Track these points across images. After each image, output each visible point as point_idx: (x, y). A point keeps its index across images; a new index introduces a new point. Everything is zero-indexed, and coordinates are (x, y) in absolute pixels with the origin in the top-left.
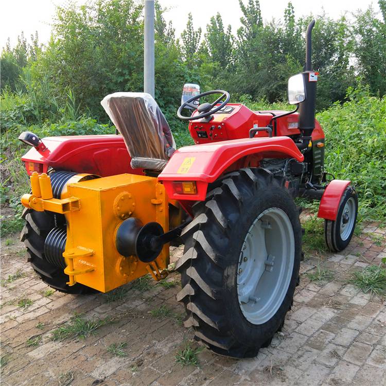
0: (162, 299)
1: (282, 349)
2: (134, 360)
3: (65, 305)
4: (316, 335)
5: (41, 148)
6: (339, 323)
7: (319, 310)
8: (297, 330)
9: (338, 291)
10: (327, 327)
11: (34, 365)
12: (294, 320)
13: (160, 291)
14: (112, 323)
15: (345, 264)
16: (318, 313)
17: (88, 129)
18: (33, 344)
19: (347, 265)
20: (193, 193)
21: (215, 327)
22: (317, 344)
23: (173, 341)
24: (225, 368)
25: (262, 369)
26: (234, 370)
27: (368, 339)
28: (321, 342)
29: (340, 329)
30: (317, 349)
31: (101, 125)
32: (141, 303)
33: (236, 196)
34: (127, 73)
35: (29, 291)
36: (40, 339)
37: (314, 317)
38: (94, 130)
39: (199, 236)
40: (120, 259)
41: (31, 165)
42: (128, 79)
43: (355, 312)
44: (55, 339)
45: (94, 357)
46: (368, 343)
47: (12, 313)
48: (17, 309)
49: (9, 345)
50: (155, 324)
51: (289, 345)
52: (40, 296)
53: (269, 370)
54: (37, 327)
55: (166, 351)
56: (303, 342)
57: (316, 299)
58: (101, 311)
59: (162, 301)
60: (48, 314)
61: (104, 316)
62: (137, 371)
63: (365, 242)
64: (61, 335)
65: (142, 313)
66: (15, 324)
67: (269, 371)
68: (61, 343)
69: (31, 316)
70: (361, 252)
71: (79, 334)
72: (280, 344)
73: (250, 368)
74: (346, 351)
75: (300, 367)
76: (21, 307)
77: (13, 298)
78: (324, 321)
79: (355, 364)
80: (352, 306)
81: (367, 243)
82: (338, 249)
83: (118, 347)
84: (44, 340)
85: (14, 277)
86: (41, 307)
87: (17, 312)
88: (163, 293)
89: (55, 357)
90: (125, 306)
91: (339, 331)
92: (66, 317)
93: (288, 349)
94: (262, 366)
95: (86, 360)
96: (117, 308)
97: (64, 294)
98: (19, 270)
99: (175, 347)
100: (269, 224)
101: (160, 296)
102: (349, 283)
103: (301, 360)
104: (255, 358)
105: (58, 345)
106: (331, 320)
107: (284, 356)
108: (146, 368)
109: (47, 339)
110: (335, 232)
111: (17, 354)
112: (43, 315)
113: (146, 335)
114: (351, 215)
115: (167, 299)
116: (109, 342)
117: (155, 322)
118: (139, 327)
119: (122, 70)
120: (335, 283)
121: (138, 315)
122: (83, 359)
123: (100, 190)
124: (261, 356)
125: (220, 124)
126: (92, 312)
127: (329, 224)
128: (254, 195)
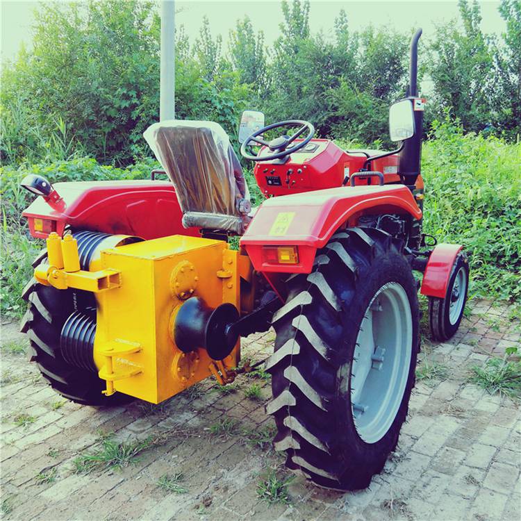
0: (221, 410)
1: (400, 476)
2: (198, 498)
3: (84, 421)
4: (440, 454)
6: (467, 436)
7: (437, 419)
8: (414, 449)
9: (456, 393)
10: (452, 443)
11: (53, 511)
12: (407, 435)
13: (216, 399)
14: (156, 446)
15: (458, 357)
16: (437, 424)
17: (84, 172)
18: (46, 479)
19: (461, 357)
21: (324, 449)
22: (445, 467)
23: (248, 470)
24: (328, 505)
25: (378, 504)
26: (342, 507)
27: (510, 458)
28: (450, 464)
29: (469, 445)
30: (445, 473)
31: (101, 167)
32: (191, 416)
34: (135, 95)
35: (27, 403)
36: (55, 472)
37: (433, 430)
39: (301, 323)
40: (178, 355)
41: (39, 223)
42: (136, 103)
43: (485, 422)
44: (78, 471)
45: (140, 496)
46: (512, 463)
47: (7, 435)
48: (13, 430)
49: (12, 482)
50: (218, 446)
51: (407, 469)
52: (45, 410)
53: (389, 505)
54: (49, 455)
55: (241, 485)
56: (426, 463)
57: (429, 405)
58: (137, 429)
59: (221, 412)
60: (61, 436)
61: (142, 436)
62: (205, 513)
63: (477, 326)
64: (87, 466)
65: (196, 430)
66: (15, 451)
67: (390, 507)
68: (87, 477)
69: (37, 438)
70: (475, 339)
71: (112, 463)
72: (395, 468)
73: (362, 503)
74: (485, 476)
75: (429, 500)
76: (20, 426)
77: (5, 413)
78: (447, 434)
79: (501, 493)
80: (478, 413)
81: (481, 328)
82: (446, 337)
83: (172, 480)
84: (62, 473)
86: (49, 425)
87: (14, 433)
88: (222, 401)
89: (82, 497)
90: (170, 420)
91: (470, 448)
92: (88, 439)
93: (408, 475)
94: (378, 500)
95: (129, 501)
96: (159, 425)
97: (80, 405)
98: (7, 372)
99: (253, 478)
101: (217, 406)
102: (468, 382)
103: (428, 489)
104: (367, 489)
105: (83, 480)
106: (456, 433)
107: (404, 486)
108: (217, 509)
109: (65, 471)
110: (443, 314)
111: (26, 496)
112: (55, 437)
113: (209, 462)
114: (461, 291)
115: (228, 410)
116: (157, 473)
117: (217, 443)
118: (196, 451)
119: (128, 91)
120: (450, 382)
121: (191, 433)
122: (124, 500)
123: (153, 259)
124: (374, 487)
125: (301, 166)
126: (124, 430)
127: (436, 303)
128: (371, 264)
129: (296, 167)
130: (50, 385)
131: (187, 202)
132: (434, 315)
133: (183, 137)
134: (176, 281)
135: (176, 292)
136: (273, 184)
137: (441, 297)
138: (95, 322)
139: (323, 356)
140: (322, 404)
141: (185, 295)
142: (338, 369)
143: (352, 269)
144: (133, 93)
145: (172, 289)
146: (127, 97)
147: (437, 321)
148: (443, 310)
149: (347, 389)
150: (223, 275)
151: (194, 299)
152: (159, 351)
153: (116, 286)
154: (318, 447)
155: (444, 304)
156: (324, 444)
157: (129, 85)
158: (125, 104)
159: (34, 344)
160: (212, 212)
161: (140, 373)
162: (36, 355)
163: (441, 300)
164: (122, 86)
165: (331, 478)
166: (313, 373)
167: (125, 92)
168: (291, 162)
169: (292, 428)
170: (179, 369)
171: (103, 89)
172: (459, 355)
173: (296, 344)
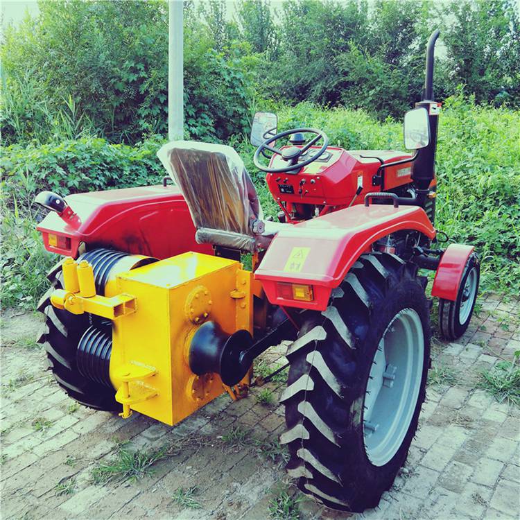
0: (233, 416)
1: (408, 493)
2: (212, 514)
3: (100, 427)
4: (448, 469)
5: (66, 214)
6: (472, 451)
7: (446, 430)
8: (422, 463)
9: (465, 401)
10: (459, 457)
12: (416, 447)
15: (467, 359)
16: (445, 435)
18: (64, 490)
19: (469, 359)
20: (308, 300)
21: (336, 481)
22: (453, 484)
27: (517, 475)
28: (457, 480)
29: (477, 460)
30: (454, 491)
32: (204, 422)
35: (44, 406)
36: (73, 482)
37: (440, 442)
39: (315, 359)
40: (192, 378)
41: (53, 239)
42: (144, 77)
43: (493, 433)
44: (95, 481)
45: (156, 510)
46: (518, 481)
47: (25, 440)
48: (31, 435)
49: (32, 493)
50: (231, 456)
51: (416, 486)
52: (61, 413)
54: (67, 463)
55: (254, 500)
56: (434, 480)
57: (438, 413)
58: (152, 437)
59: (234, 419)
60: (78, 442)
61: (157, 444)
63: (487, 324)
64: (105, 476)
65: (209, 438)
66: (34, 458)
68: (105, 488)
69: (54, 444)
70: (485, 339)
71: (128, 474)
72: (404, 484)
74: (492, 495)
76: (37, 430)
77: (22, 416)
78: (455, 446)
79: (507, 515)
80: (486, 423)
81: (490, 326)
82: (455, 337)
83: (187, 493)
84: (80, 483)
85: (17, 381)
86: (65, 430)
87: (32, 438)
88: (234, 406)
89: (101, 511)
90: (183, 427)
91: (477, 462)
92: (104, 446)
93: (416, 492)
94: (388, 519)
95: (146, 515)
96: (172, 431)
97: (94, 410)
98: (23, 369)
99: (266, 493)
101: (229, 412)
102: (476, 388)
103: (436, 508)
104: (376, 508)
105: (100, 492)
106: (463, 446)
107: (413, 504)
109: (83, 482)
110: (453, 316)
111: (46, 508)
112: (72, 444)
113: (222, 475)
114: (471, 290)
115: (240, 416)
116: (172, 485)
117: (230, 454)
118: (209, 462)
119: (135, 64)
120: (459, 388)
121: (204, 442)
122: (141, 515)
123: (168, 287)
124: (383, 504)
125: (315, 177)
126: (139, 437)
127: (446, 305)
128: (385, 296)
129: (309, 177)
130: (66, 393)
131: (201, 220)
132: (444, 316)
133: (198, 159)
134: (191, 307)
135: (191, 318)
136: (285, 192)
137: (451, 299)
138: (111, 339)
139: (338, 394)
140: (336, 440)
141: (199, 320)
142: (351, 404)
143: (367, 304)
144: (141, 66)
145: (186, 316)
146: (134, 70)
147: (447, 323)
148: (454, 312)
149: (360, 421)
150: (236, 295)
151: (209, 324)
152: (174, 375)
153: (133, 311)
154: (330, 478)
155: (454, 307)
156: (336, 476)
157: (137, 59)
158: (133, 77)
159: (50, 356)
160: (225, 230)
161: (156, 395)
162: (52, 365)
163: (452, 302)
164: (129, 58)
165: (343, 504)
166: (327, 408)
167: (133, 65)
169: (306, 460)
170: (194, 391)
171: (110, 62)
172: (467, 356)
173: (310, 380)
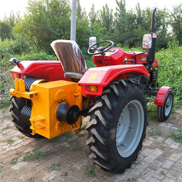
0: (77, 142)
1: (136, 170)
2: (63, 172)
3: (30, 143)
4: (153, 163)
5: (20, 66)
6: (163, 158)
7: (155, 150)
8: (143, 160)
9: (164, 141)
10: (158, 159)
11: (14, 173)
12: (142, 155)
13: (76, 138)
14: (53, 153)
15: (167, 128)
16: (154, 152)
17: (43, 57)
18: (14, 162)
19: (168, 128)
20: (96, 91)
21: (104, 159)
22: (154, 168)
23: (83, 164)
24: (108, 178)
25: (126, 179)
26: (113, 180)
27: (179, 166)
28: (156, 167)
29: (165, 160)
30: (153, 170)
31: (49, 56)
32: (67, 143)
33: (117, 94)
35: (12, 136)
36: (17, 160)
37: (152, 154)
38: (46, 58)
39: (98, 113)
40: (58, 122)
41: (15, 75)
42: (63, 34)
43: (172, 152)
44: (25, 160)
45: (44, 170)
46: (179, 168)
47: (4, 146)
48: (6, 144)
49: (2, 163)
51: (140, 167)
52: (18, 138)
53: (130, 180)
54: (16, 154)
55: (79, 169)
56: (147, 166)
57: (153, 145)
58: (47, 147)
60: (21, 148)
61: (49, 150)
62: (64, 178)
63: (176, 117)
64: (28, 159)
65: (67, 149)
66: (5, 152)
67: (130, 181)
68: (27, 162)
69: (13, 148)
70: (175, 122)
71: (36, 158)
72: (135, 167)
73: (121, 178)
74: (168, 172)
75: (146, 179)
76: (9, 143)
77: (4, 139)
78: (157, 156)
79: (173, 179)
80: (171, 149)
81: (177, 117)
82: (163, 120)
83: (55, 165)
84: (19, 160)
85: (6, 128)
86: (18, 144)
87: (6, 146)
88: (78, 139)
89: (24, 169)
90: (59, 145)
92: (30, 149)
93: (139, 170)
94: (127, 178)
95: (40, 172)
96: (55, 146)
97: (29, 138)
98: (8, 125)
99: (84, 167)
100: (132, 108)
101: (76, 141)
102: (169, 137)
103: (146, 175)
104: (123, 174)
105: (26, 163)
106: (161, 155)
107: (137, 173)
108: (69, 177)
109: (21, 160)
110: (162, 112)
111: (6, 167)
112: (19, 148)
113: (69, 160)
114: (170, 104)
115: (80, 142)
116: (51, 163)
117: (74, 154)
118: (66, 156)
120: (162, 137)
121: (65, 149)
122: (38, 171)
123: (49, 88)
124: (126, 173)
125: (109, 57)
126: (43, 147)
127: (160, 108)
128: (125, 93)
129: (107, 57)
130: (18, 130)
131: (66, 69)
133: (63, 46)
135: (57, 100)
136: (99, 63)
139: (105, 125)
140: (104, 142)
142: (110, 130)
144: (62, 30)
146: (60, 32)
150: (76, 95)
151: (64, 103)
153: (37, 97)
154: (102, 157)
155: (162, 108)
156: (104, 157)
157: (60, 28)
158: (59, 34)
159: (13, 116)
160: (74, 72)
161: (44, 128)
162: (13, 120)
163: (162, 107)
165: (108, 169)
167: (59, 30)
168: (105, 55)
169: (94, 150)
170: (58, 127)
171: (52, 29)
172: (167, 127)
